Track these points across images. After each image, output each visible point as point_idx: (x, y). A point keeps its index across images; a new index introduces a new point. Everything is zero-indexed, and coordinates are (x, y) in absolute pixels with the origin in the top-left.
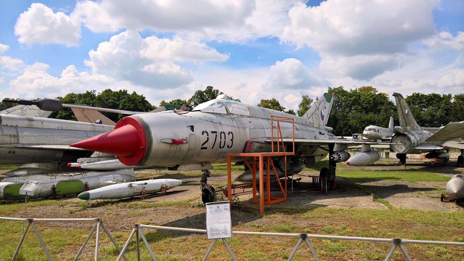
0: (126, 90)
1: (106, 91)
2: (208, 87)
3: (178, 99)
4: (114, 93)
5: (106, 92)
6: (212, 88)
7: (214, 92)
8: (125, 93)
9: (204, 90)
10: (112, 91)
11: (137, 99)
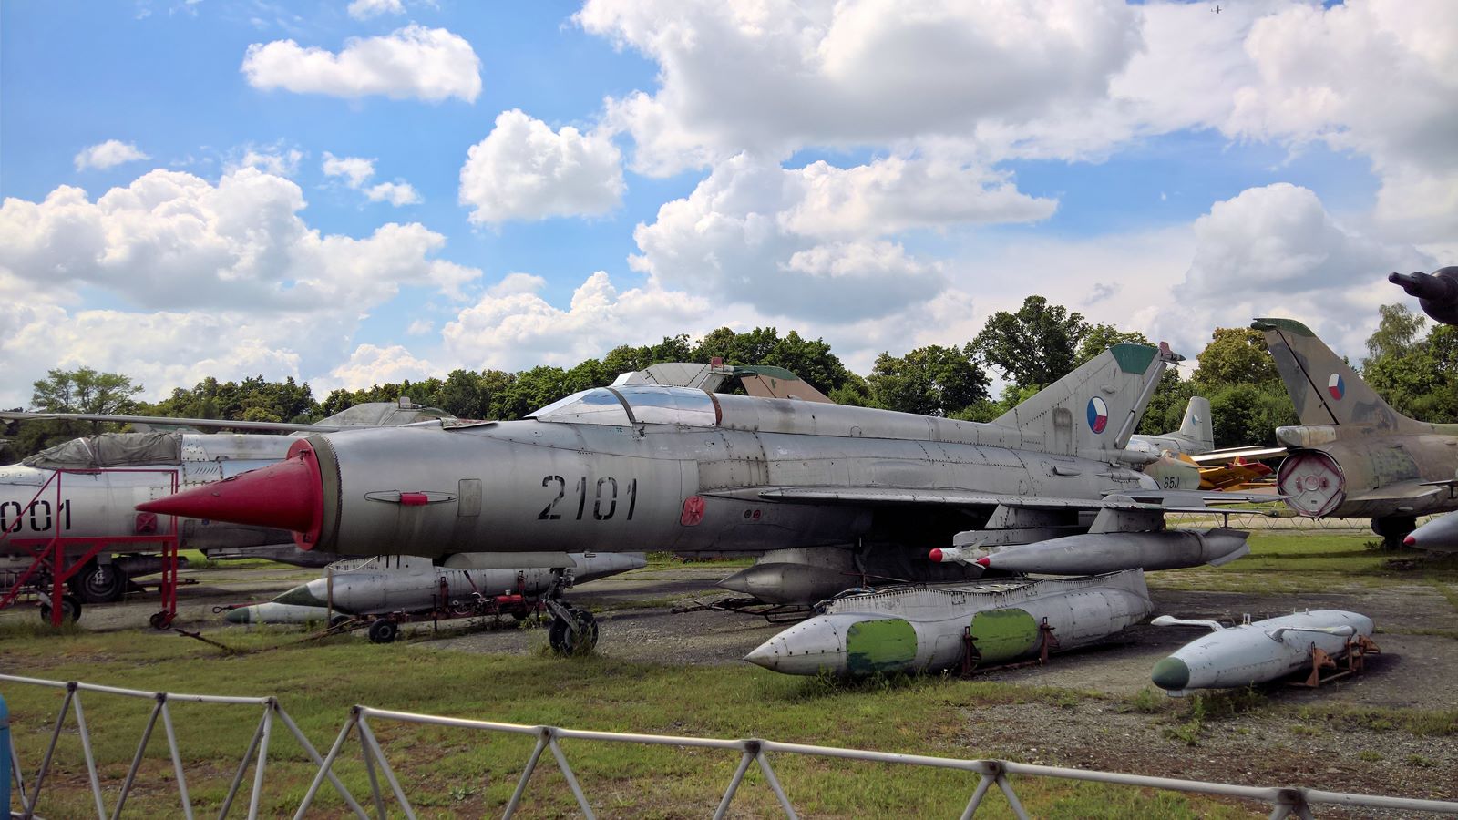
0: (774, 329)
1: (717, 335)
2: (1029, 300)
3: (934, 346)
4: (740, 338)
5: (717, 339)
6: (1043, 300)
7: (1050, 313)
8: (770, 336)
9: (1017, 311)
10: (733, 334)
11: (806, 353)
